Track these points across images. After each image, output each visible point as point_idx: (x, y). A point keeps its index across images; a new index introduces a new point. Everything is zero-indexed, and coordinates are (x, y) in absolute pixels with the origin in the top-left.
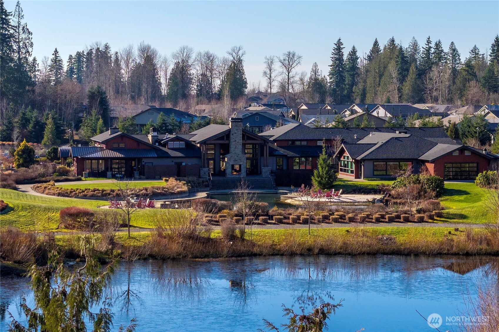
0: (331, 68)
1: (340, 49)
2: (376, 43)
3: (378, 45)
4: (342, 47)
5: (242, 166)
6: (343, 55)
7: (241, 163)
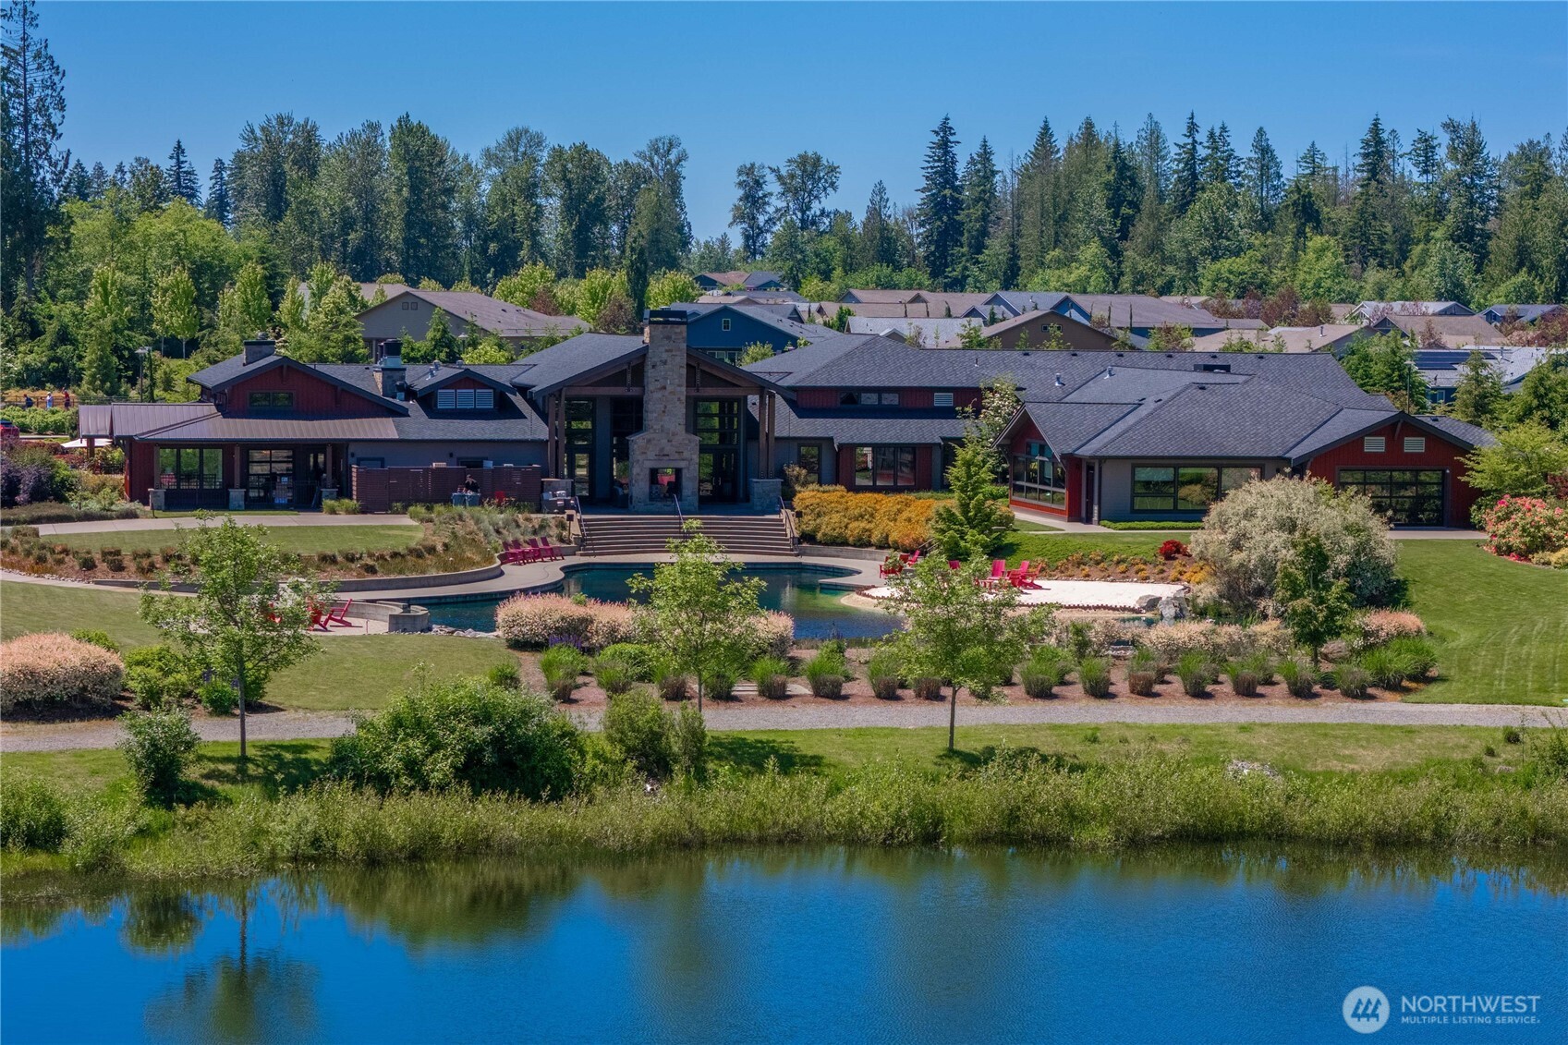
0: (924, 195)
1: (947, 146)
2: (1046, 132)
3: (1052, 135)
4: (952, 138)
5: (685, 474)
6: (954, 162)
7: (682, 464)
